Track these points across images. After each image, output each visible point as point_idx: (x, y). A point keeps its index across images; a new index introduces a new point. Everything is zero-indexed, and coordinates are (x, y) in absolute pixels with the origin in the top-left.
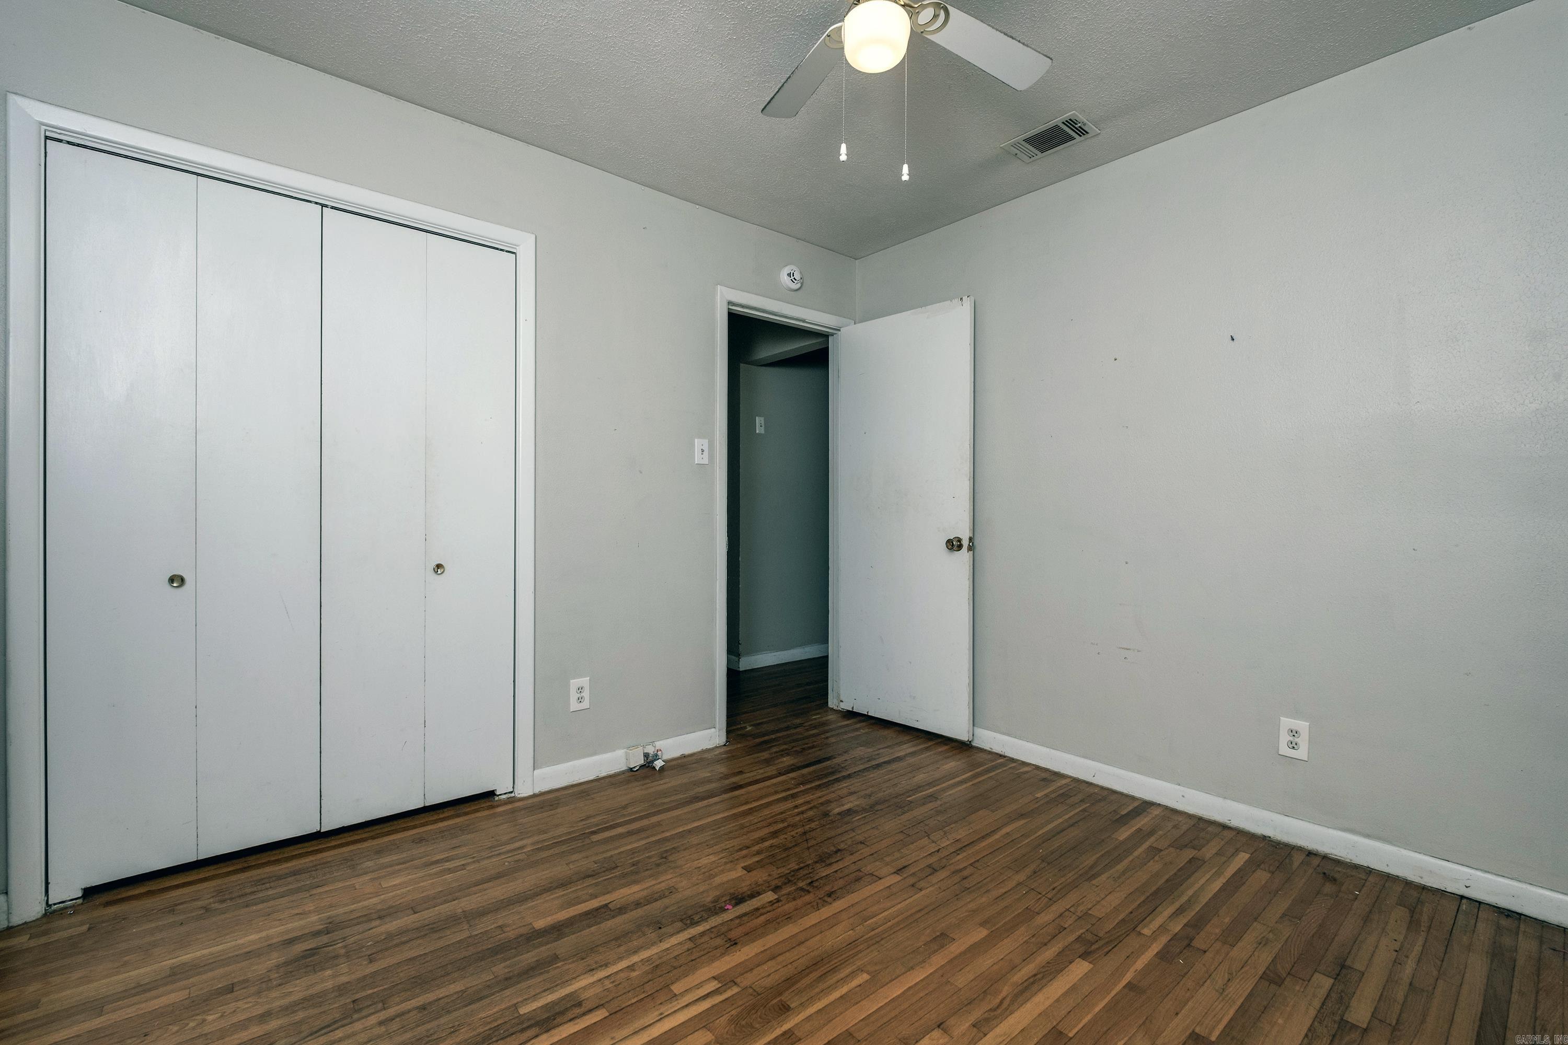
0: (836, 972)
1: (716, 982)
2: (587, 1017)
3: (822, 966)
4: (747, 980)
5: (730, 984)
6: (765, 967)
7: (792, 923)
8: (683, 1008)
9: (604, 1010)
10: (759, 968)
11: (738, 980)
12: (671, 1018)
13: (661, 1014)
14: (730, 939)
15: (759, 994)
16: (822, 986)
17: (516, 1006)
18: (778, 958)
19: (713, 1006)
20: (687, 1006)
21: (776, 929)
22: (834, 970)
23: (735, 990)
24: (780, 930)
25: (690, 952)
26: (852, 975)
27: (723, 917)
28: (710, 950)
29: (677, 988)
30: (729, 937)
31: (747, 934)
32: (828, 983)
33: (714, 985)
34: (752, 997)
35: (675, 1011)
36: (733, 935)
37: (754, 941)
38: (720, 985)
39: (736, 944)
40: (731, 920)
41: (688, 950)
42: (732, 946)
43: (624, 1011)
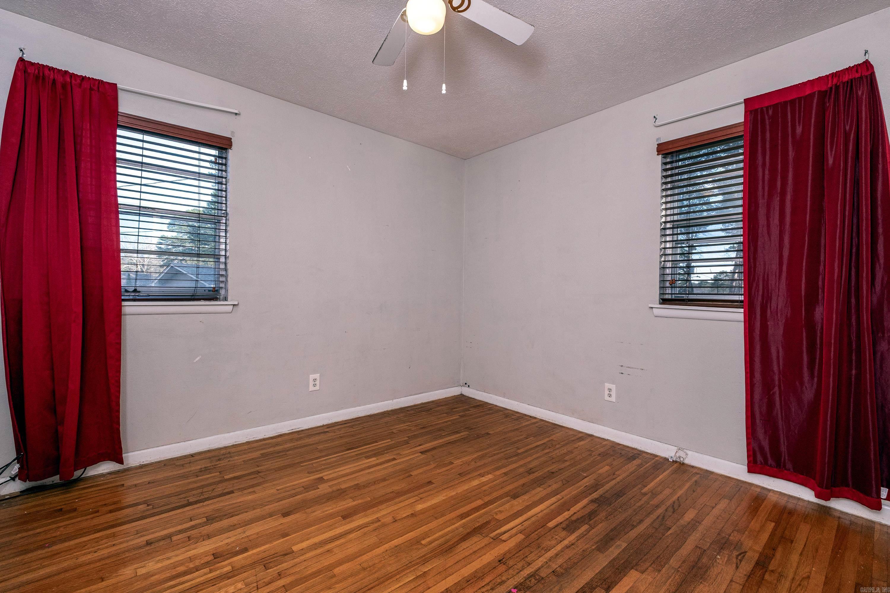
0: (439, 544)
1: (503, 539)
2: (556, 524)
3: (446, 547)
4: (486, 541)
5: (495, 538)
6: (479, 547)
7: (465, 577)
8: (514, 528)
9: (550, 526)
10: (482, 546)
11: (492, 540)
12: (517, 524)
13: (522, 525)
14: (504, 564)
15: (479, 533)
16: (448, 537)
17: (592, 528)
18: (472, 552)
19: (500, 528)
20: (512, 529)
21: (476, 572)
22: (440, 546)
23: (492, 535)
24: (473, 571)
25: (525, 556)
26: (430, 543)
27: (515, 582)
28: (513, 557)
29: (521, 537)
30: (504, 566)
31: (494, 568)
32: (443, 539)
33: (504, 537)
34: (483, 532)
35: (517, 526)
36: (502, 568)
37: (488, 563)
38: (500, 537)
39: (499, 561)
40: (508, 579)
41: (526, 557)
42: (502, 560)
43: (541, 527)
